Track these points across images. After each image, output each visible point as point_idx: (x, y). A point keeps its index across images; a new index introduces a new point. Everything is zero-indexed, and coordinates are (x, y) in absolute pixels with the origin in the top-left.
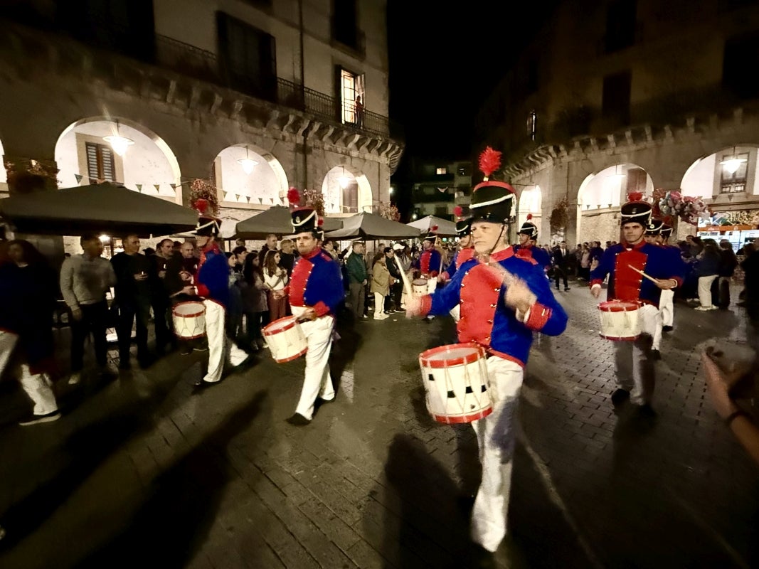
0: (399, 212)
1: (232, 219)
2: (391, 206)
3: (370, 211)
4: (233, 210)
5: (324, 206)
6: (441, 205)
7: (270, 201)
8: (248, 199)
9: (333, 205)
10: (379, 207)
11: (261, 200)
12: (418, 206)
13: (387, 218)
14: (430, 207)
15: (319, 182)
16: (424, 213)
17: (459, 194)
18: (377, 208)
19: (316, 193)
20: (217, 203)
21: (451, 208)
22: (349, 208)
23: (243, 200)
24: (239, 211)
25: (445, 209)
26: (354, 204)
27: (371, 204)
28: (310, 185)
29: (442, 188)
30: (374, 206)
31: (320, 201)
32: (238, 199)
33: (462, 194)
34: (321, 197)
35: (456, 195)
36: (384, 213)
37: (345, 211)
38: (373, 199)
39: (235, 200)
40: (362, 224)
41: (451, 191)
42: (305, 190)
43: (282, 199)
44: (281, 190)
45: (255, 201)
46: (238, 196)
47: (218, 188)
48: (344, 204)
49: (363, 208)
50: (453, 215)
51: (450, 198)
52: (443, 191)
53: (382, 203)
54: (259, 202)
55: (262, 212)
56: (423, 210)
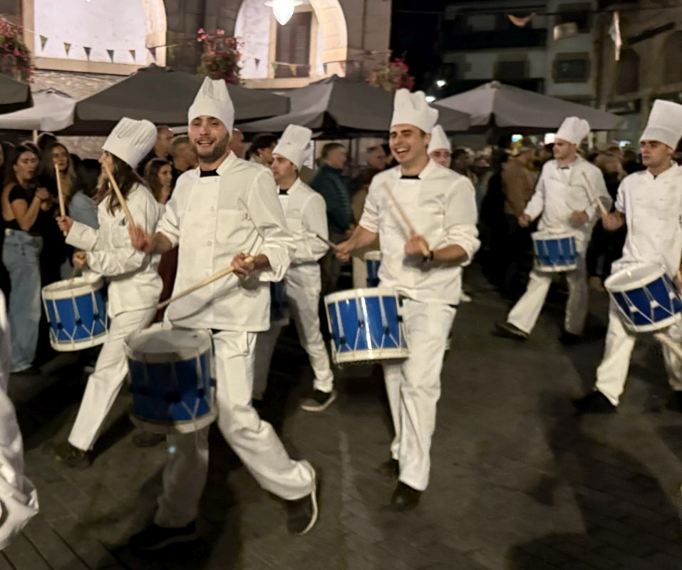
0: (410, 73)
1: (58, 92)
2: (392, 60)
3: (342, 74)
4: (53, 74)
5: (240, 64)
6: (511, 55)
7: (130, 55)
8: (88, 50)
9: (257, 61)
10: (361, 63)
11: (111, 53)
12: (449, 58)
13: (381, 87)
14: (481, 62)
15: (229, 13)
16: (469, 76)
17: (563, 30)
18: (357, 65)
19: (225, 37)
20: (29, 59)
21: (539, 63)
22: (293, 67)
23: (77, 54)
24: (63, 78)
25: (522, 65)
26: (300, 55)
27: (344, 57)
28: (211, 20)
29: (517, 15)
30: (349, 62)
31: (232, 54)
32: (67, 51)
33: (571, 28)
34: (234, 46)
35: (556, 32)
36: (373, 78)
37: (280, 73)
38: (350, 46)
39: (62, 55)
40: (330, 102)
41: (538, 21)
42: (201, 31)
43: (153, 51)
44: (150, 32)
45: (99, 55)
46: (68, 46)
47: (27, 30)
48: (278, 58)
49: (325, 66)
50: (542, 80)
51: (536, 38)
52: (519, 23)
53: (369, 53)
54: (108, 59)
55: (119, 80)
56: (468, 67)
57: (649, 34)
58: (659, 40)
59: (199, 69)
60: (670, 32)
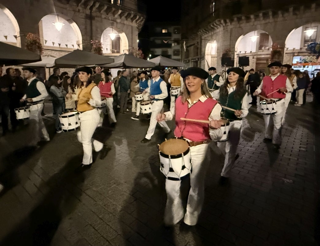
0: (143, 53)
1: (51, 56)
2: (139, 50)
3: (127, 53)
4: (50, 51)
5: (102, 50)
6: (165, 49)
7: (72, 46)
8: (60, 45)
9: (107, 49)
10: (132, 50)
11: (67, 45)
12: (152, 50)
13: (137, 57)
14: (159, 51)
15: (99, 36)
16: (156, 54)
17: (174, 44)
18: (131, 51)
19: (98, 42)
20: (41, 47)
21: (170, 51)
22: (116, 51)
23: (56, 45)
24: (53, 52)
25: (167, 52)
26: (118, 48)
27: (128, 49)
28: (94, 38)
29: (166, 41)
30: (129, 50)
31: (100, 47)
32: (53, 44)
33: (176, 44)
34: (100, 44)
35: (173, 45)
36: (135, 54)
37: (113, 52)
38: (129, 46)
39: (52, 45)
40: (124, 61)
41: (170, 42)
42: (92, 40)
43: (79, 45)
44: (78, 40)
45: (63, 46)
46: (53, 43)
47: (41, 38)
48: (112, 48)
49: (124, 51)
50: (171, 55)
51: (169, 46)
52: (166, 42)
53: (133, 48)
54: (66, 47)
55: (70, 52)
56: (156, 52)
57: (191, 46)
58: (192, 47)
59: (92, 50)
60: (194, 46)
